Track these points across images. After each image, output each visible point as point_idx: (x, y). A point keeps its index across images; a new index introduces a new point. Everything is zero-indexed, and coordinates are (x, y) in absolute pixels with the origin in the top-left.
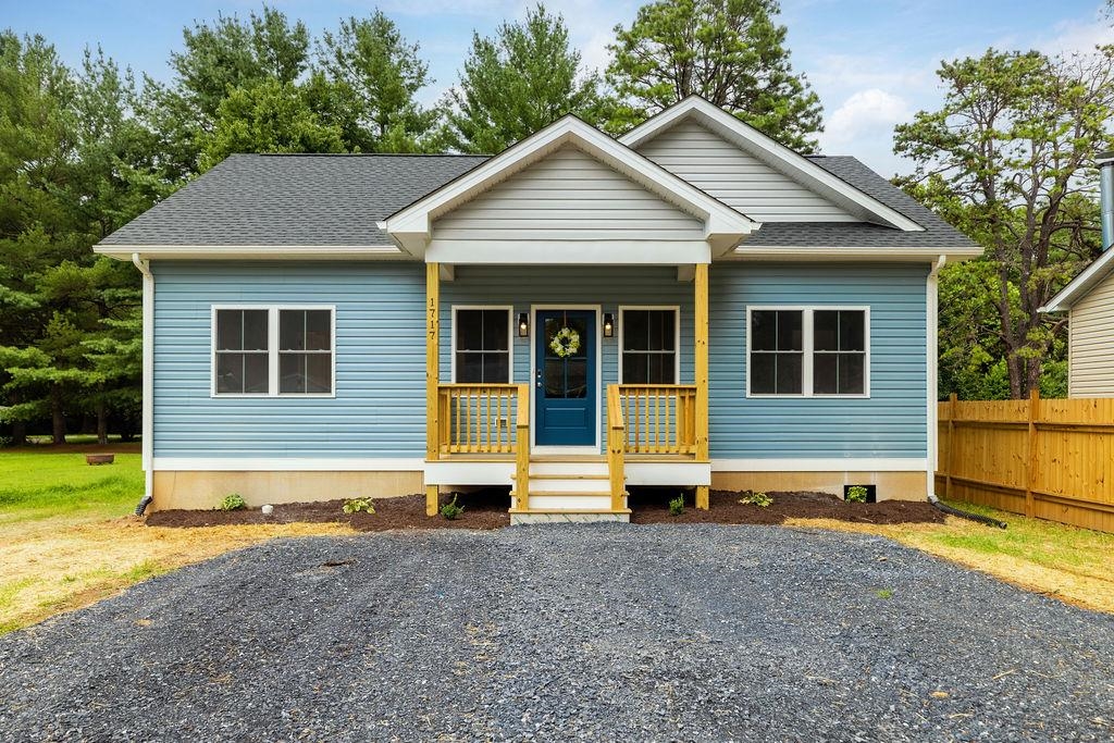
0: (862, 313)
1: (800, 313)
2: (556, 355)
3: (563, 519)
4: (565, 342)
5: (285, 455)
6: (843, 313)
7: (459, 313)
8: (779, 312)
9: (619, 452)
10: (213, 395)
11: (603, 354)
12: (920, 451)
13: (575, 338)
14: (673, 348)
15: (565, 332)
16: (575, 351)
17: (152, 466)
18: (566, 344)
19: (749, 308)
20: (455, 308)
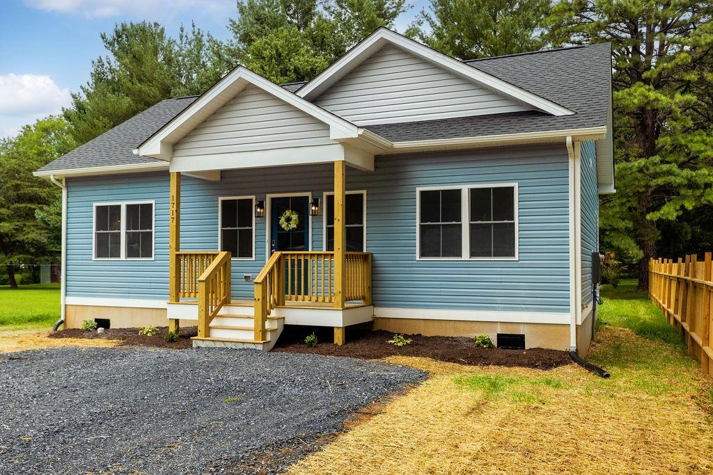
0: (512, 188)
1: (459, 191)
2: (283, 229)
3: (222, 345)
4: (288, 220)
5: (128, 297)
6: (495, 189)
7: (223, 202)
8: (442, 191)
9: (259, 300)
10: (94, 259)
11: (313, 229)
12: (564, 307)
13: (295, 217)
14: (362, 223)
15: (288, 213)
16: (295, 226)
17: (65, 302)
18: (289, 221)
19: (418, 189)
20: (221, 199)
